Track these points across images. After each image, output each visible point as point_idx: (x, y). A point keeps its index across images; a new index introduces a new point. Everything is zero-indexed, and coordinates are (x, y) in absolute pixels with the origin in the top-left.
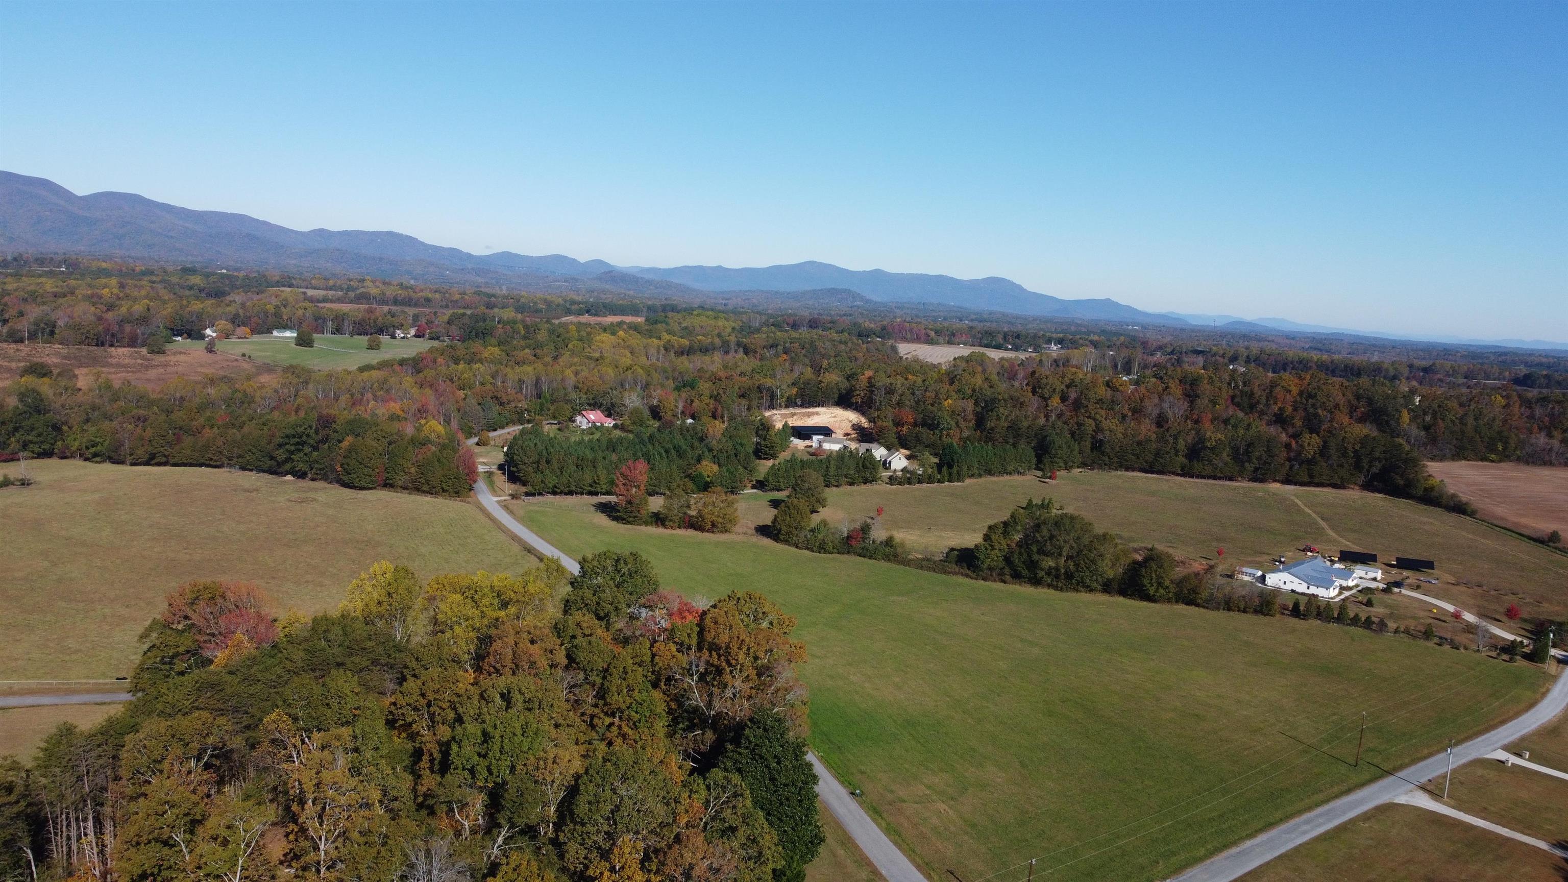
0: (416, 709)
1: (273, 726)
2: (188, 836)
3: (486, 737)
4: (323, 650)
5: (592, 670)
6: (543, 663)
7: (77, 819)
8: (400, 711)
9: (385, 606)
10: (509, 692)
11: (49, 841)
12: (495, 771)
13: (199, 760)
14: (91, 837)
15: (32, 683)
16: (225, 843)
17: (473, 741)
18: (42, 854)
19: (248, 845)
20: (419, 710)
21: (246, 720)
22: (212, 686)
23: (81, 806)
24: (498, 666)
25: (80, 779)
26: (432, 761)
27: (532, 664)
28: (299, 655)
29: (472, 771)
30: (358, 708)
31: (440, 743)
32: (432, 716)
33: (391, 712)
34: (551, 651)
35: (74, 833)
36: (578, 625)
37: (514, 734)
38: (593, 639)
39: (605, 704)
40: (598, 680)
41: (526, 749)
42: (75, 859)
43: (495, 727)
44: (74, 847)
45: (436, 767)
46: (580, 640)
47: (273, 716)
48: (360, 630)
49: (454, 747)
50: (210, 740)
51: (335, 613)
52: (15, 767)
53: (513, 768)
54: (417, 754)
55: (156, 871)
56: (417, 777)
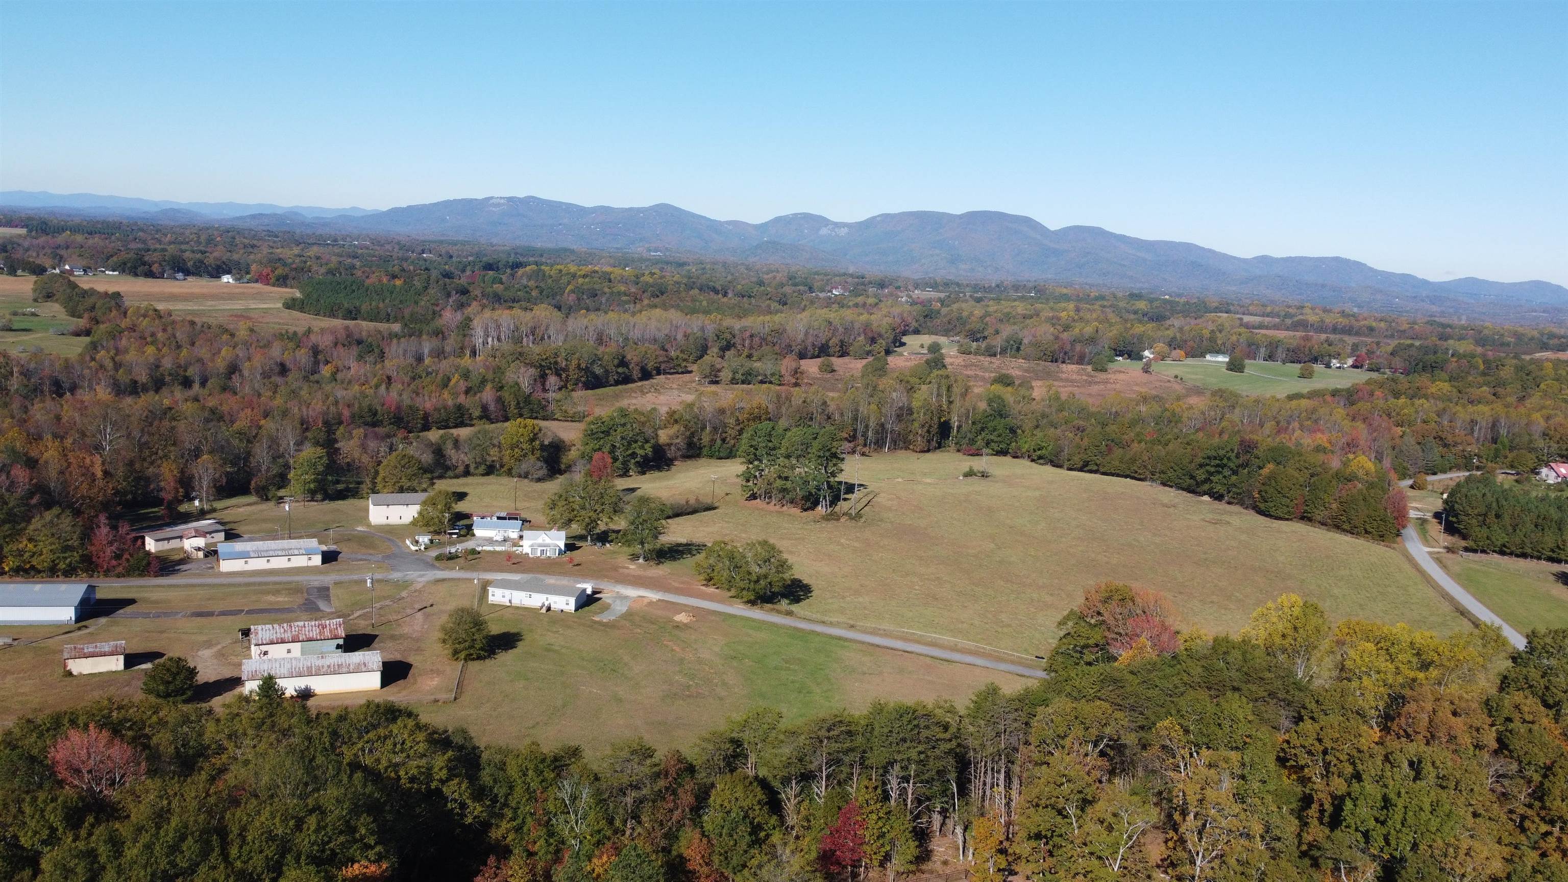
0: (1310, 753)
1: (1165, 733)
2: (1079, 812)
3: (1387, 803)
4: (1221, 670)
5: (1529, 763)
6: (1466, 740)
7: (993, 769)
8: (1293, 751)
9: (1289, 640)
10: (1420, 762)
11: (970, 781)
12: (1393, 843)
13: (1095, 746)
14: (1001, 788)
15: (971, 645)
16: (1110, 829)
17: (1371, 803)
18: (963, 791)
19: (1130, 838)
20: (1313, 755)
21: (1141, 721)
22: (1115, 681)
23: (996, 758)
24: (1410, 730)
25: (998, 735)
26: (1322, 811)
27: (1452, 738)
28: (1197, 671)
29: (1366, 835)
30: (1249, 736)
31: (1334, 797)
32: (1327, 765)
33: (1283, 750)
34: (1478, 730)
35: (989, 781)
36: (1517, 707)
37: (1421, 809)
38: (1535, 727)
39: (1543, 808)
40: (1537, 778)
41: (1434, 829)
42: (987, 802)
43: (1399, 795)
44: (988, 793)
45: (1326, 819)
46: (1516, 725)
47: (1166, 723)
48: (1260, 659)
49: (1349, 804)
50: (1108, 730)
51: (1236, 637)
52: (951, 711)
53: (1415, 846)
54: (1307, 801)
55: (1049, 835)
56: (1304, 824)
